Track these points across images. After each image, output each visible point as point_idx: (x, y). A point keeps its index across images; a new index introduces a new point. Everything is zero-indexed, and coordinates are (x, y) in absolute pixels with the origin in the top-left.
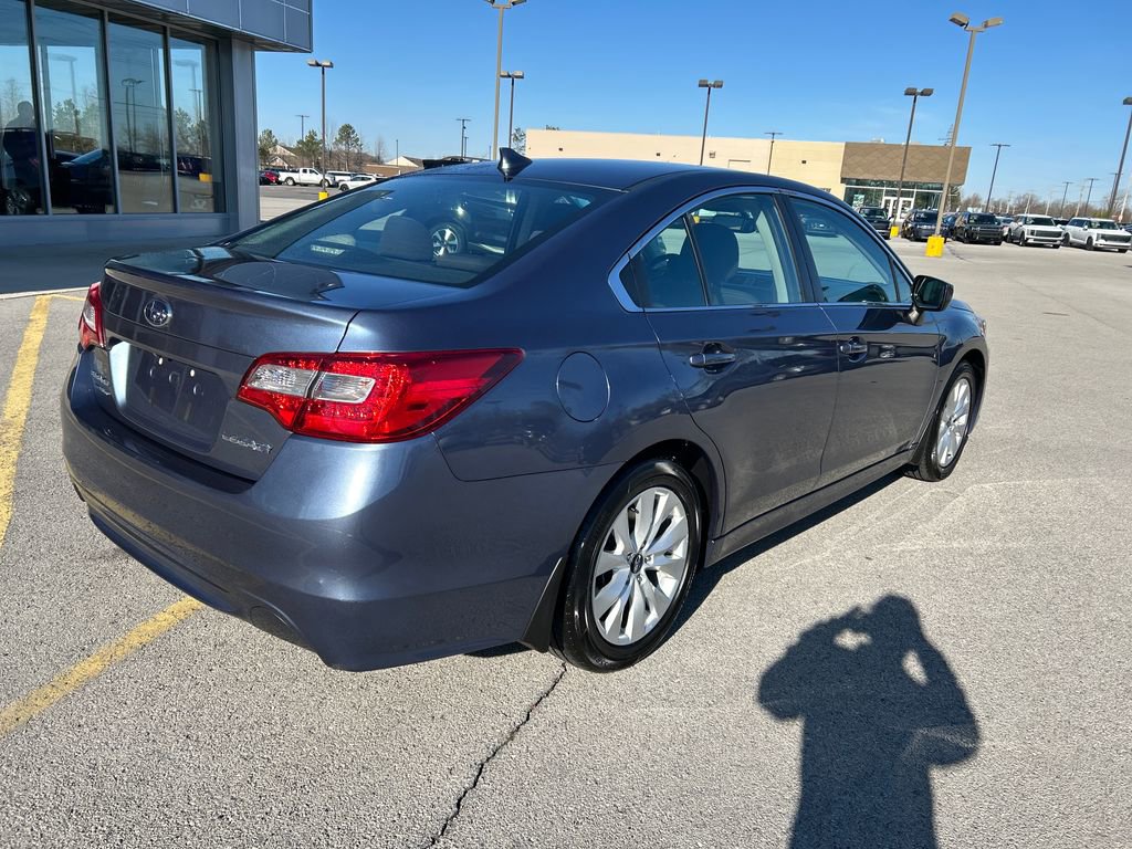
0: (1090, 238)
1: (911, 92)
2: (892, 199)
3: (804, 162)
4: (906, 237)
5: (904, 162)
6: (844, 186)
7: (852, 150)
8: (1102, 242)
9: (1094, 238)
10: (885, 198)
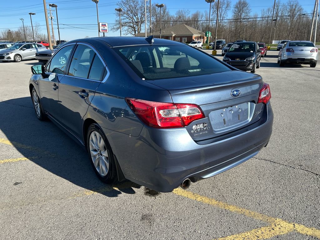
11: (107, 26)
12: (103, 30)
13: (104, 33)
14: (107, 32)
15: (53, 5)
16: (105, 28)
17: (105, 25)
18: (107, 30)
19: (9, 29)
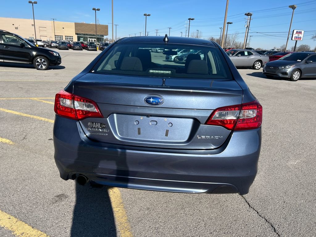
0: (157, 50)
1: (94, 9)
2: (91, 39)
3: (63, 28)
4: (101, 50)
5: (96, 29)
6: (77, 35)
7: (77, 25)
8: (159, 51)
9: (158, 50)
10: (88, 39)
11: (303, 34)
12: (296, 38)
13: (296, 41)
14: (301, 40)
15: (248, 13)
16: (300, 36)
17: (300, 33)
18: (302, 38)
19: (213, 37)
